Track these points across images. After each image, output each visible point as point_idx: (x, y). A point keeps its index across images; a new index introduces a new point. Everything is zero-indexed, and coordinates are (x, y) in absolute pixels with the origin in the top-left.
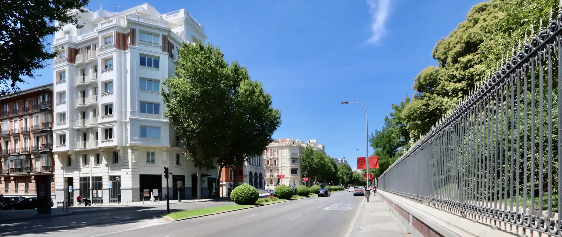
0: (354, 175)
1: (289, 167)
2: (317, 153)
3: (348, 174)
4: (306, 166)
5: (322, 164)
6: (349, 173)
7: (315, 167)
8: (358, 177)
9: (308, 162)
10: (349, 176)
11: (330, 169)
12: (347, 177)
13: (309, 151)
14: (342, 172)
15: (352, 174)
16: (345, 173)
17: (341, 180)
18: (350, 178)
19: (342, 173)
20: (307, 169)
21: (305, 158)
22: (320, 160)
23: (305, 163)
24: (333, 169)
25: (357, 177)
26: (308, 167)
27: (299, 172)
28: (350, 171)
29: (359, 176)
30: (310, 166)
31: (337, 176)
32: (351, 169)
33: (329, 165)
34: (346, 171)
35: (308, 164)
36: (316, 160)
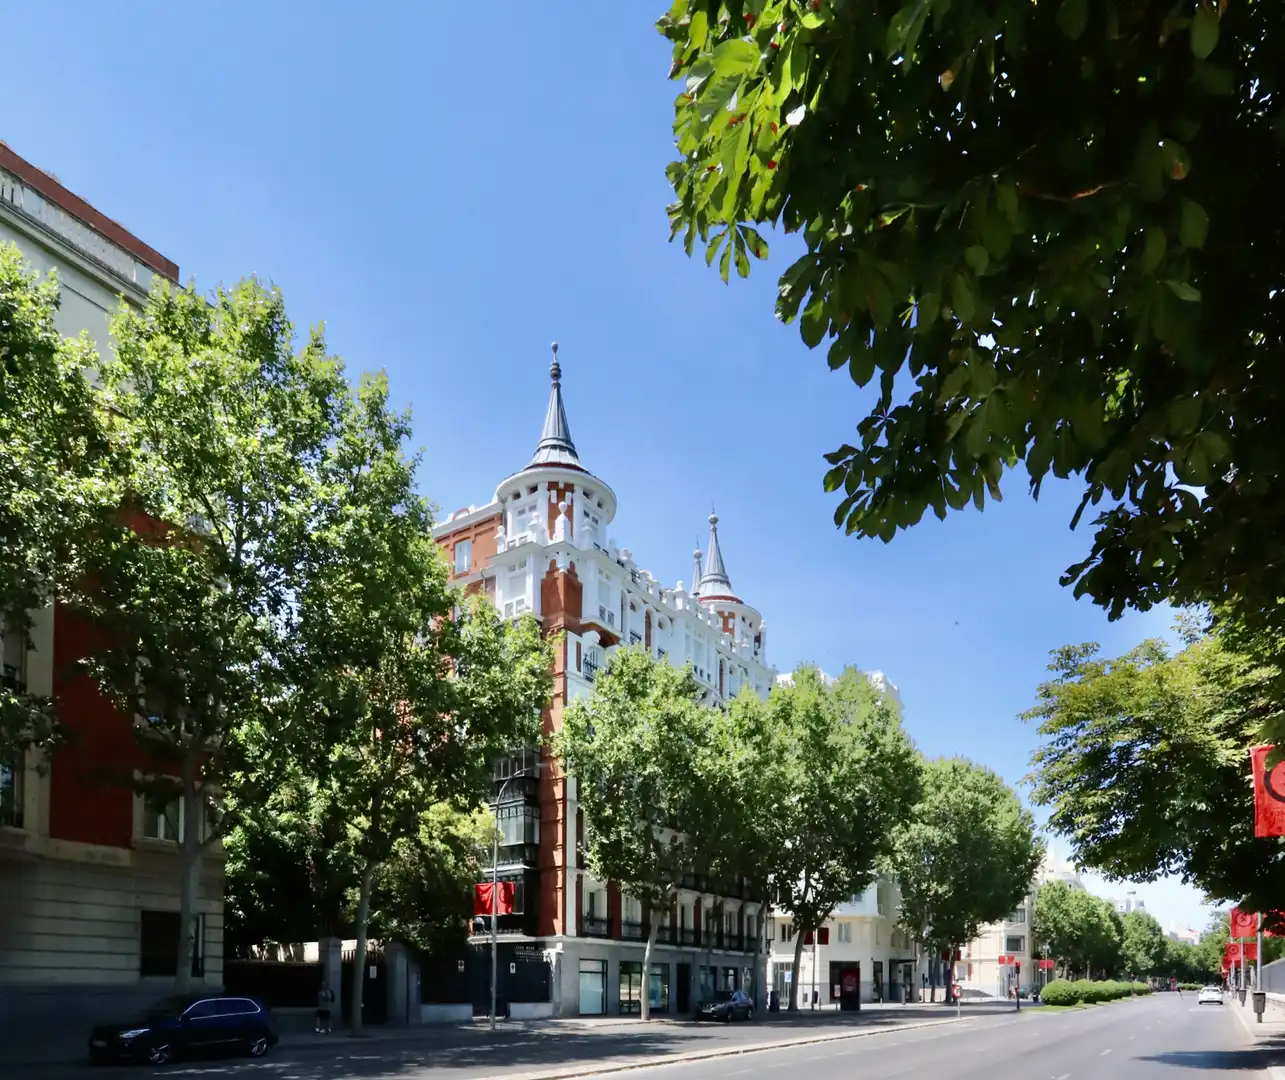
0: (1170, 948)
1: (1000, 932)
2: (1079, 897)
3: (1149, 946)
4: (1047, 930)
5: (1091, 926)
6: (1153, 943)
7: (1072, 932)
8: (1182, 952)
9: (1055, 920)
10: (1153, 951)
11: (1108, 937)
12: (1147, 953)
13: (1055, 891)
14: (1135, 940)
15: (1163, 944)
16: (1143, 942)
17: (1130, 965)
18: (1158, 957)
19: (1136, 943)
20: (1049, 937)
21: (1046, 909)
22: (1088, 915)
23: (1045, 922)
24: (1116, 934)
25: (1179, 956)
26: (1052, 932)
27: (1027, 945)
28: (1155, 935)
29: (1188, 950)
30: (1059, 930)
31: (1120, 953)
32: (1160, 930)
33: (1106, 924)
34: (1148, 936)
35: (1055, 926)
36: (1078, 915)
